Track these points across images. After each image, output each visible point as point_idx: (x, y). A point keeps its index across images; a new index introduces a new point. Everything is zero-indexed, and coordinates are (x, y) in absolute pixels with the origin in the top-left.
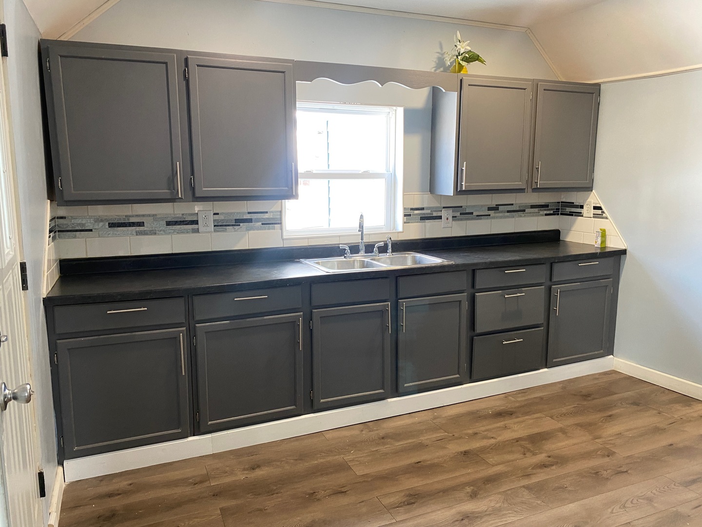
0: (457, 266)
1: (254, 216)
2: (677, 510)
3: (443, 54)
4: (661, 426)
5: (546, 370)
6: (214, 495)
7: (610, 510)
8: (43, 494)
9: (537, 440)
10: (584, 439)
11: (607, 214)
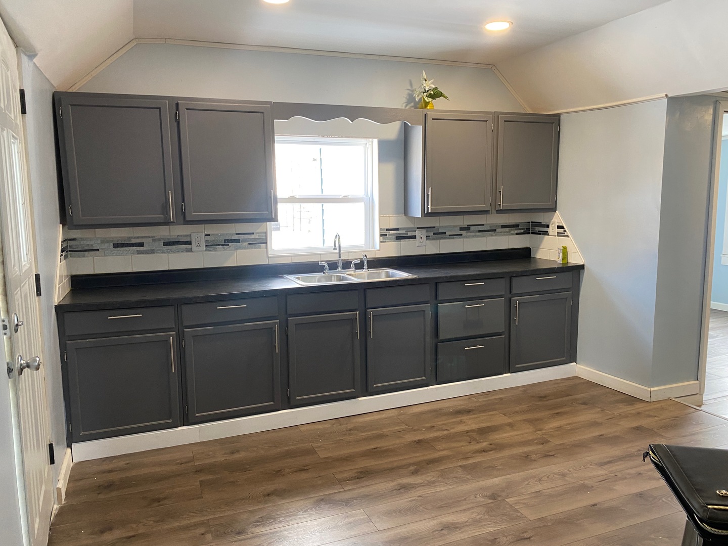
0: (419, 279)
1: (241, 237)
2: (584, 483)
3: (413, 91)
4: (599, 420)
5: (509, 374)
6: (196, 472)
7: (526, 483)
8: (52, 461)
9: (483, 432)
10: (527, 431)
11: (568, 233)
